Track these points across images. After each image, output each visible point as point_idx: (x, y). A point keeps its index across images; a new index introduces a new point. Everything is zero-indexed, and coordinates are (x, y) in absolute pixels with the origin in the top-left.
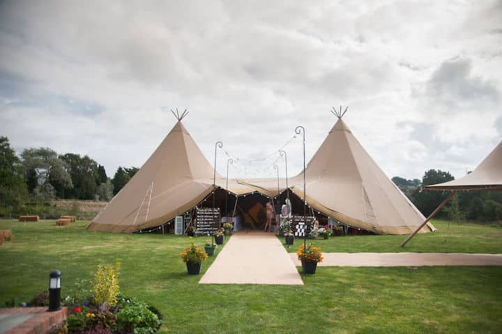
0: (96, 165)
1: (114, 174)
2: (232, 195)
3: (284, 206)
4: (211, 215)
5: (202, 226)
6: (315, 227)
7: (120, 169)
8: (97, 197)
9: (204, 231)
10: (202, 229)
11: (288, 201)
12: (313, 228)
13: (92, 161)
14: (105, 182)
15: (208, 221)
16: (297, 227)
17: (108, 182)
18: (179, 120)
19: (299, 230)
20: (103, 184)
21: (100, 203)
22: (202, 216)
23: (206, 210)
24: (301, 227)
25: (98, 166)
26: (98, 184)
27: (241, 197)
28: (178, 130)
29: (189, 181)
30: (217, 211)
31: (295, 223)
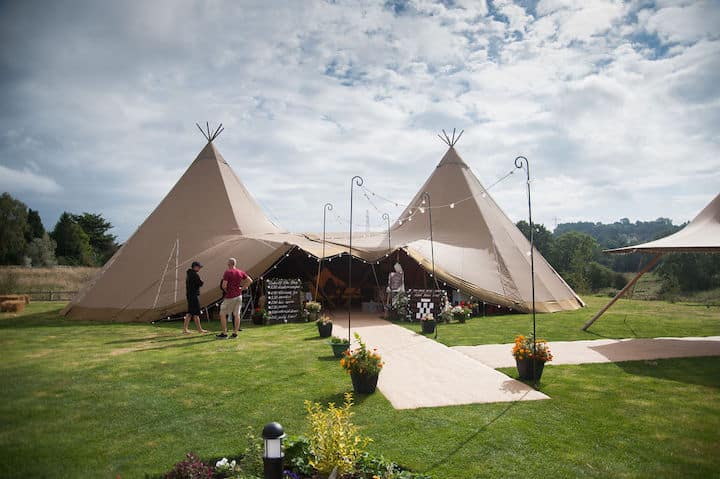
0: (25, 209)
1: (55, 223)
2: (314, 259)
3: (393, 274)
4: (288, 290)
5: (276, 307)
6: (448, 306)
7: (65, 216)
8: (29, 260)
9: (279, 315)
10: (276, 312)
11: (398, 267)
12: (444, 306)
13: (16, 203)
14: (41, 237)
15: (284, 300)
16: (419, 305)
17: (46, 237)
18: (210, 141)
19: (422, 310)
20: (35, 240)
21: (34, 270)
22: (275, 293)
23: (280, 283)
24: (425, 305)
25: (28, 211)
26: (29, 240)
27: (325, 261)
28: (208, 156)
29: (236, 237)
30: (296, 283)
31: (415, 300)
